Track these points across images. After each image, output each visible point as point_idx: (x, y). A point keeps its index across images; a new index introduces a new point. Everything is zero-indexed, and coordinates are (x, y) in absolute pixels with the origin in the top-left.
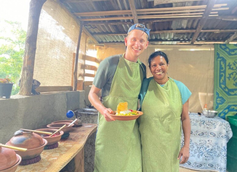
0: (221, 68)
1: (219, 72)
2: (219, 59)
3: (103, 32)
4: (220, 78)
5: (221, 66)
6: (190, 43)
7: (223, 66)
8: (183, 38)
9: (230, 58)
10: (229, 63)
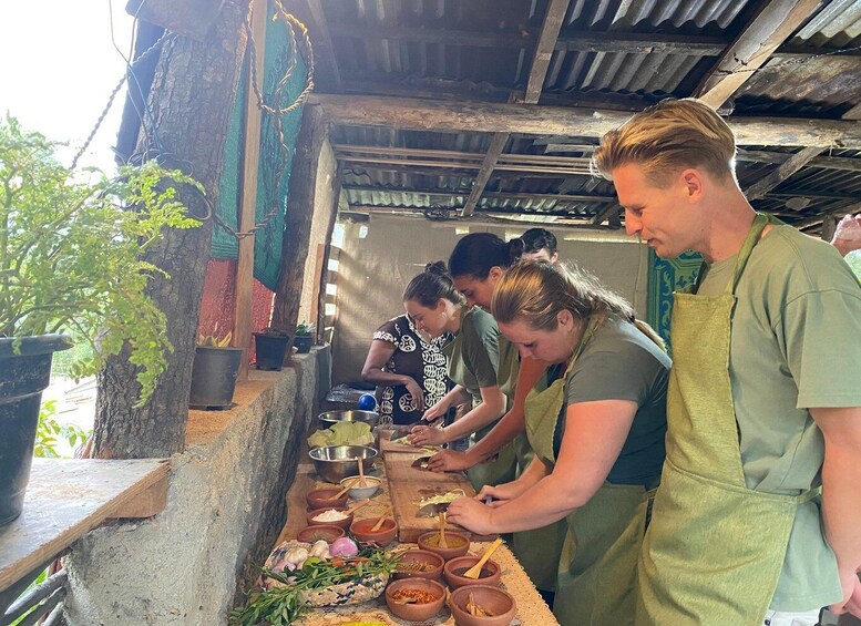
0: (664, 289)
1: (658, 298)
2: (660, 267)
3: (378, 184)
4: (662, 314)
5: (663, 283)
6: (591, 222)
7: (668, 284)
8: (575, 210)
9: (684, 265)
10: (682, 277)
